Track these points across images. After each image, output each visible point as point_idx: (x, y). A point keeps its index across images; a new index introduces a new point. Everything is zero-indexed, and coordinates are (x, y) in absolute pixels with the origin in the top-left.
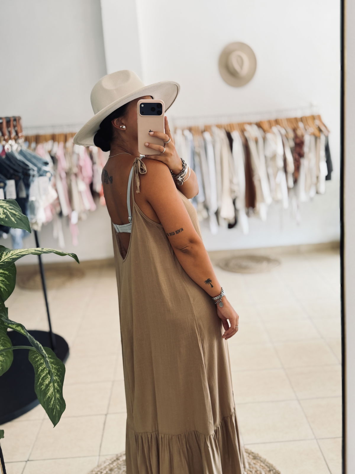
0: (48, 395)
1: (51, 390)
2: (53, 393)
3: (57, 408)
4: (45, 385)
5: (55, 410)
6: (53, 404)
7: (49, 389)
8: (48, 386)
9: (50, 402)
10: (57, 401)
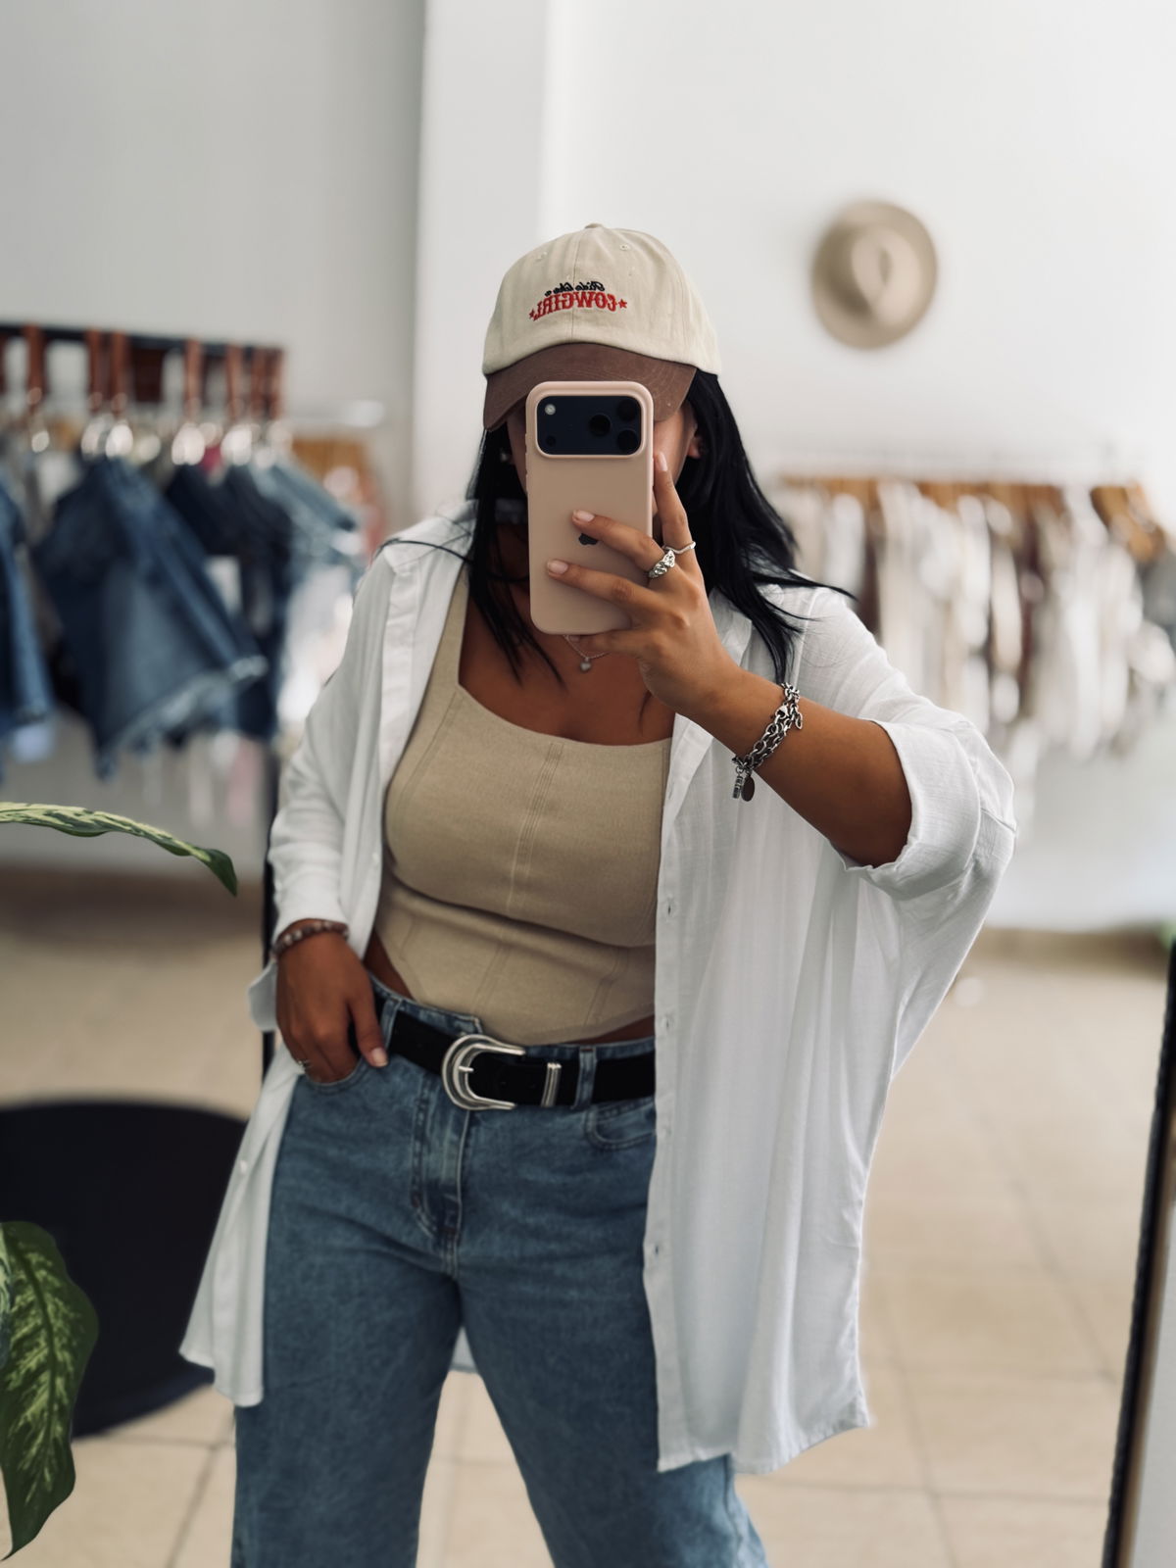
0: (26, 1418)
1: (41, 1399)
2: (46, 1414)
3: (43, 1478)
4: (23, 1372)
5: (34, 1486)
6: (35, 1458)
7: (34, 1393)
8: (32, 1377)
9: (29, 1447)
10: (51, 1452)
